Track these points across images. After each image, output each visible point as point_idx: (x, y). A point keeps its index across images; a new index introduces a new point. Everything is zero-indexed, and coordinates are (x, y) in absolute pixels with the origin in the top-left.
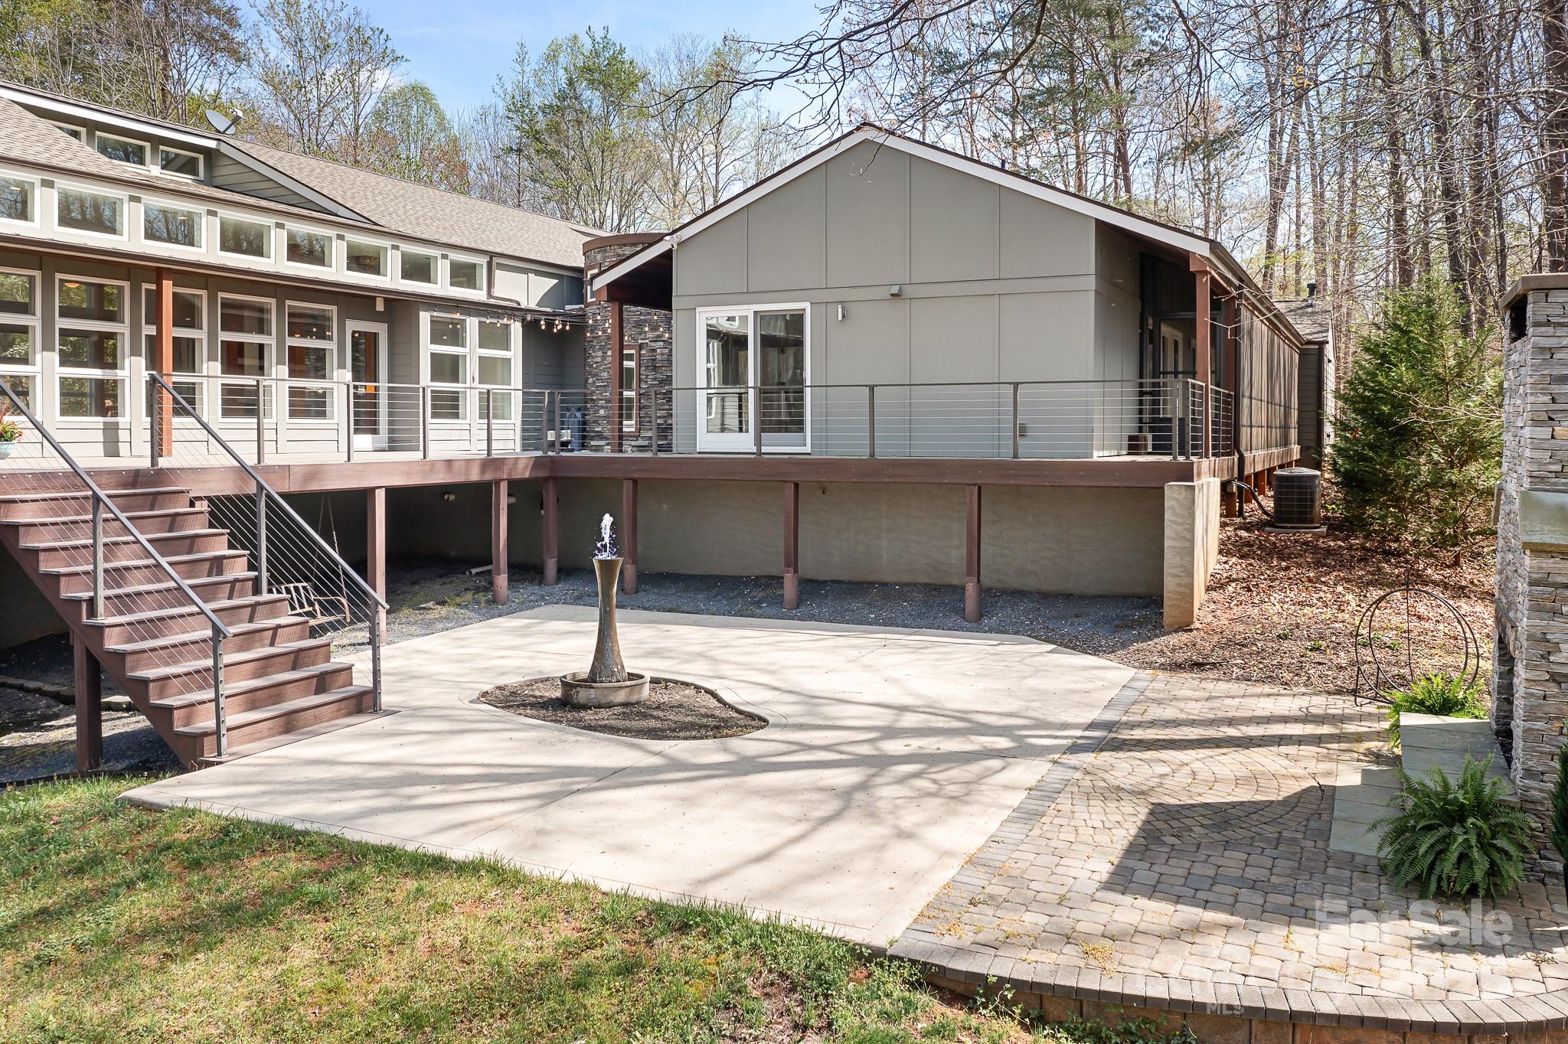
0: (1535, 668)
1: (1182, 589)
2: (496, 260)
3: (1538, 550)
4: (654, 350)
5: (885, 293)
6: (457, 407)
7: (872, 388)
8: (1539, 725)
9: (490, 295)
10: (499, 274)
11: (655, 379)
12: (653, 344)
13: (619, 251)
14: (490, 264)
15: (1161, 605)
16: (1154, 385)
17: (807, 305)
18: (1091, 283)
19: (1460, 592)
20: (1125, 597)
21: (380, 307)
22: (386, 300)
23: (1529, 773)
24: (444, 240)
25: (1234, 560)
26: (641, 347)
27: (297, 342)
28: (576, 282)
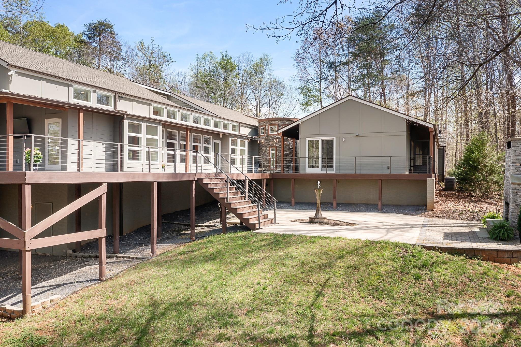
0: (513, 204)
1: (431, 202)
2: (241, 124)
3: (514, 184)
4: (280, 148)
5: (355, 135)
6: (234, 162)
7: (355, 157)
8: (514, 213)
9: (239, 133)
10: (241, 128)
12: (280, 146)
14: (239, 125)
15: (426, 206)
16: (414, 157)
17: (335, 138)
18: (405, 133)
19: (490, 204)
20: (414, 206)
21: (221, 137)
22: (222, 135)
23: (513, 221)
24: (231, 119)
25: (439, 197)
26: (277, 147)
27: (205, 145)
28: (255, 130)
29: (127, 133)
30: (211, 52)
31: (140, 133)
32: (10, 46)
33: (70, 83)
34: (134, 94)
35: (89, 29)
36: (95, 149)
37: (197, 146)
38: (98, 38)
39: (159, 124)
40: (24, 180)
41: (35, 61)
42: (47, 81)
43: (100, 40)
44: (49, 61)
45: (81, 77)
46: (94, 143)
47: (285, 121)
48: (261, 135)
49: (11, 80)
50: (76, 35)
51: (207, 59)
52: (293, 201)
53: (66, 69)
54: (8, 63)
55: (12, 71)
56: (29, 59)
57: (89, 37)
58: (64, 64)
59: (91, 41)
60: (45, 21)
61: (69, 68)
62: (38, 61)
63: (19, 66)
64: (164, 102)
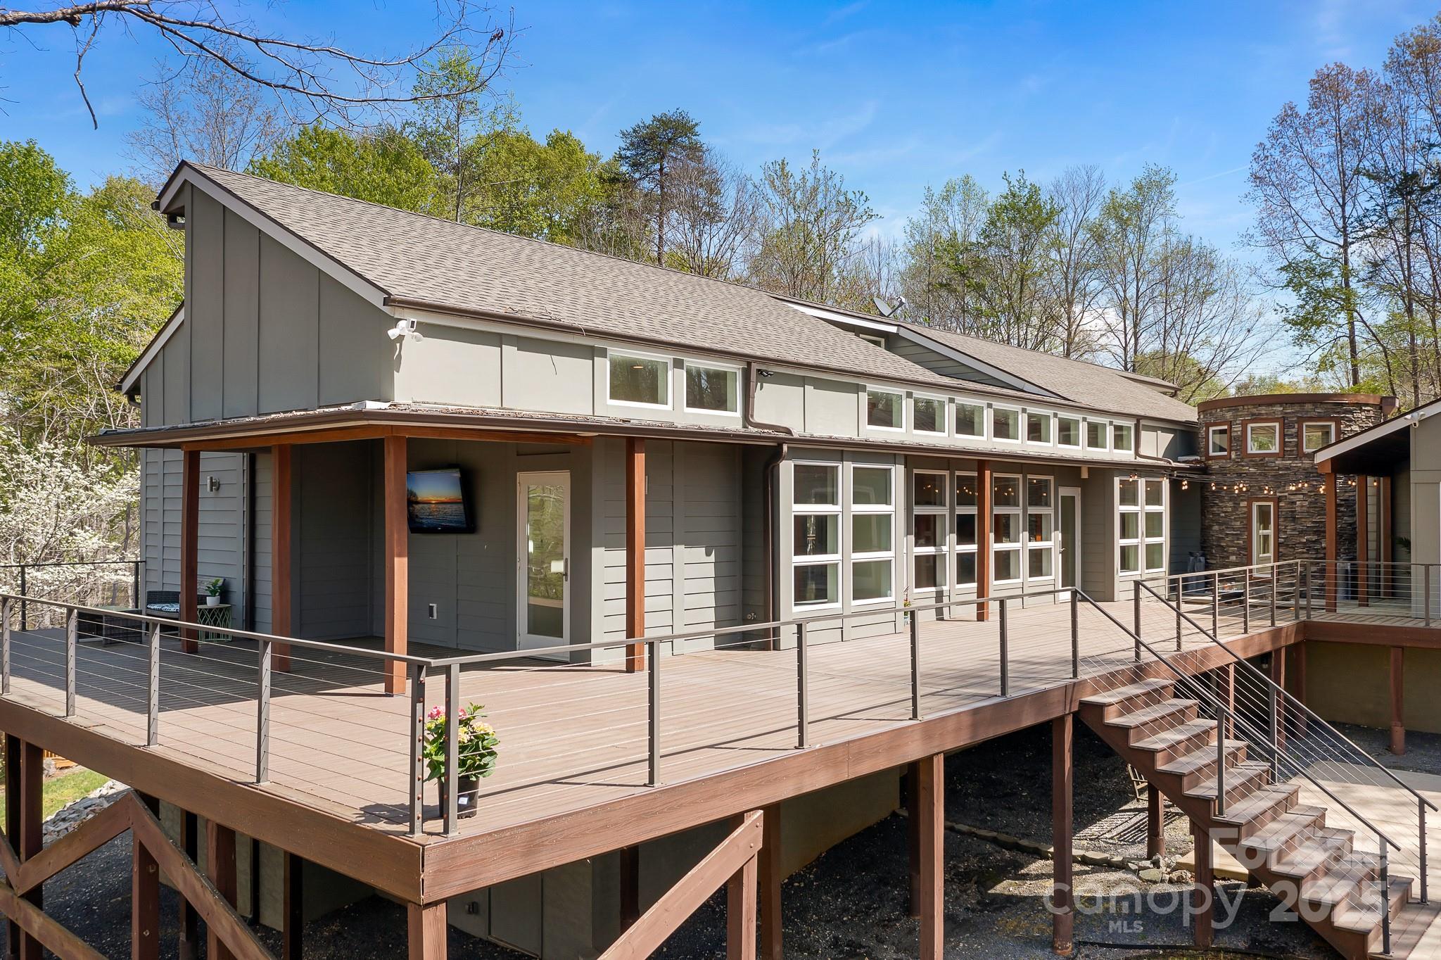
2: (1143, 422)
4: (1294, 503)
9: (1137, 453)
10: (1144, 434)
11: (1294, 530)
12: (1292, 497)
13: (1255, 411)
14: (1137, 426)
21: (1085, 475)
22: (1090, 469)
24: (1113, 410)
26: (1280, 499)
27: (1033, 510)
28: (1186, 437)
29: (790, 508)
30: (968, 177)
31: (833, 501)
32: (410, 223)
33: (598, 343)
34: (807, 356)
35: (632, 144)
36: (683, 571)
37: (1007, 517)
38: (657, 166)
39: (894, 459)
40: (417, 886)
41: (484, 270)
42: (524, 344)
43: (661, 169)
44: (530, 260)
45: (632, 313)
46: (679, 548)
47: (1308, 407)
48: (1211, 454)
49: (400, 354)
50: (604, 161)
51: (957, 197)
52: (1399, 733)
53: (584, 285)
54: (390, 294)
55: (402, 324)
56: (464, 264)
57: (634, 165)
58: (576, 265)
59: (637, 176)
60: (518, 128)
61: (593, 281)
62: (492, 270)
63: (427, 301)
64: (903, 376)
